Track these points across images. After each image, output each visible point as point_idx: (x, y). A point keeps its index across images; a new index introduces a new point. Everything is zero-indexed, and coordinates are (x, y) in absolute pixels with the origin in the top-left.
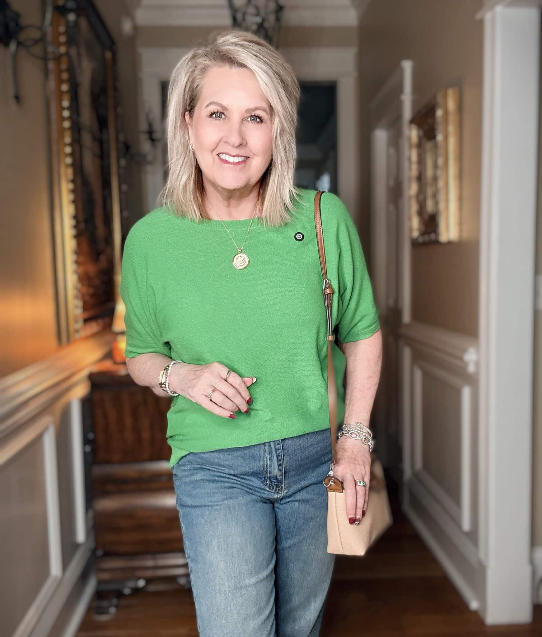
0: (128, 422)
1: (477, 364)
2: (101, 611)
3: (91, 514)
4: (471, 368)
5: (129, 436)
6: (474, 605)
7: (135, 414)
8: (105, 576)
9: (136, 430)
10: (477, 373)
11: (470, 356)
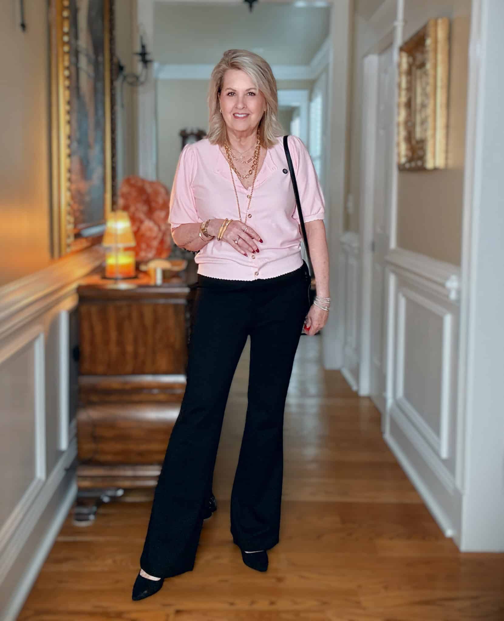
0: (113, 335)
1: (459, 292)
2: (81, 517)
3: (74, 423)
4: (453, 296)
5: (114, 348)
6: (449, 533)
7: (120, 328)
8: (86, 484)
9: (120, 343)
10: (458, 301)
11: (452, 284)
